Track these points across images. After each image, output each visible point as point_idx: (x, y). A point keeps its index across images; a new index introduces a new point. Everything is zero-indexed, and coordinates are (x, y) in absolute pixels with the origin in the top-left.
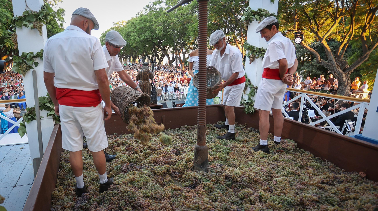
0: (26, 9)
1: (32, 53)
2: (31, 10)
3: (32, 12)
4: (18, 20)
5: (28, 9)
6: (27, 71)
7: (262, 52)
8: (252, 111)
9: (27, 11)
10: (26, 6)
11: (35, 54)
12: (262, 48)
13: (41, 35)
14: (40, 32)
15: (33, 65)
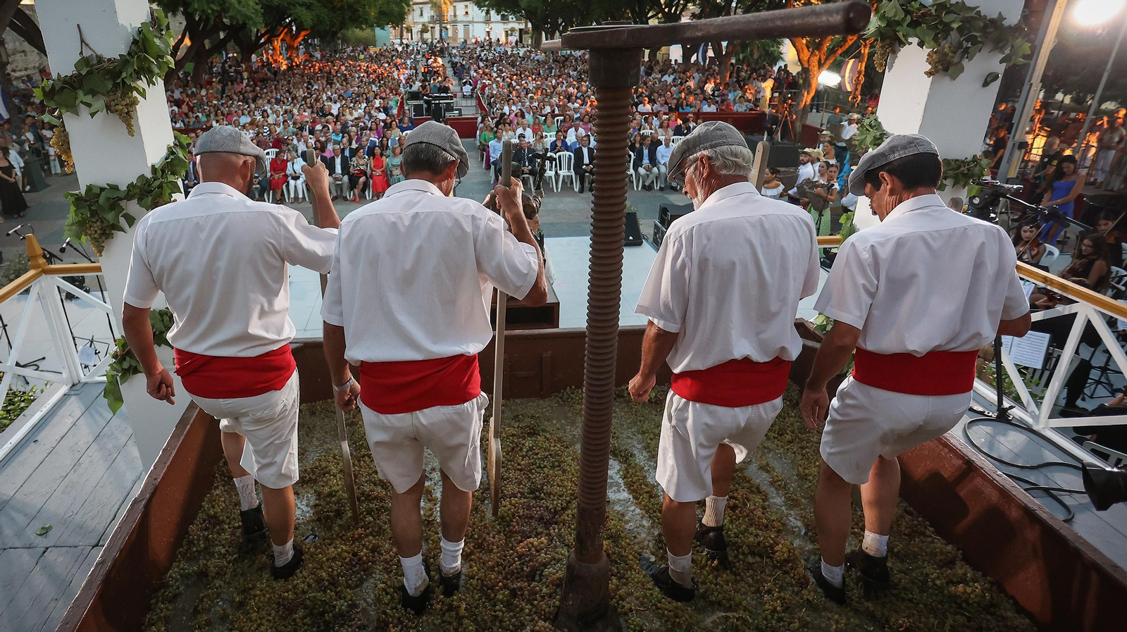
0: (81, 53)
1: (114, 188)
2: (97, 56)
3: (100, 59)
4: (62, 89)
5: (87, 53)
6: (107, 238)
9: (87, 58)
10: (82, 41)
11: (123, 188)
13: (131, 133)
14: (129, 126)
15: (122, 221)
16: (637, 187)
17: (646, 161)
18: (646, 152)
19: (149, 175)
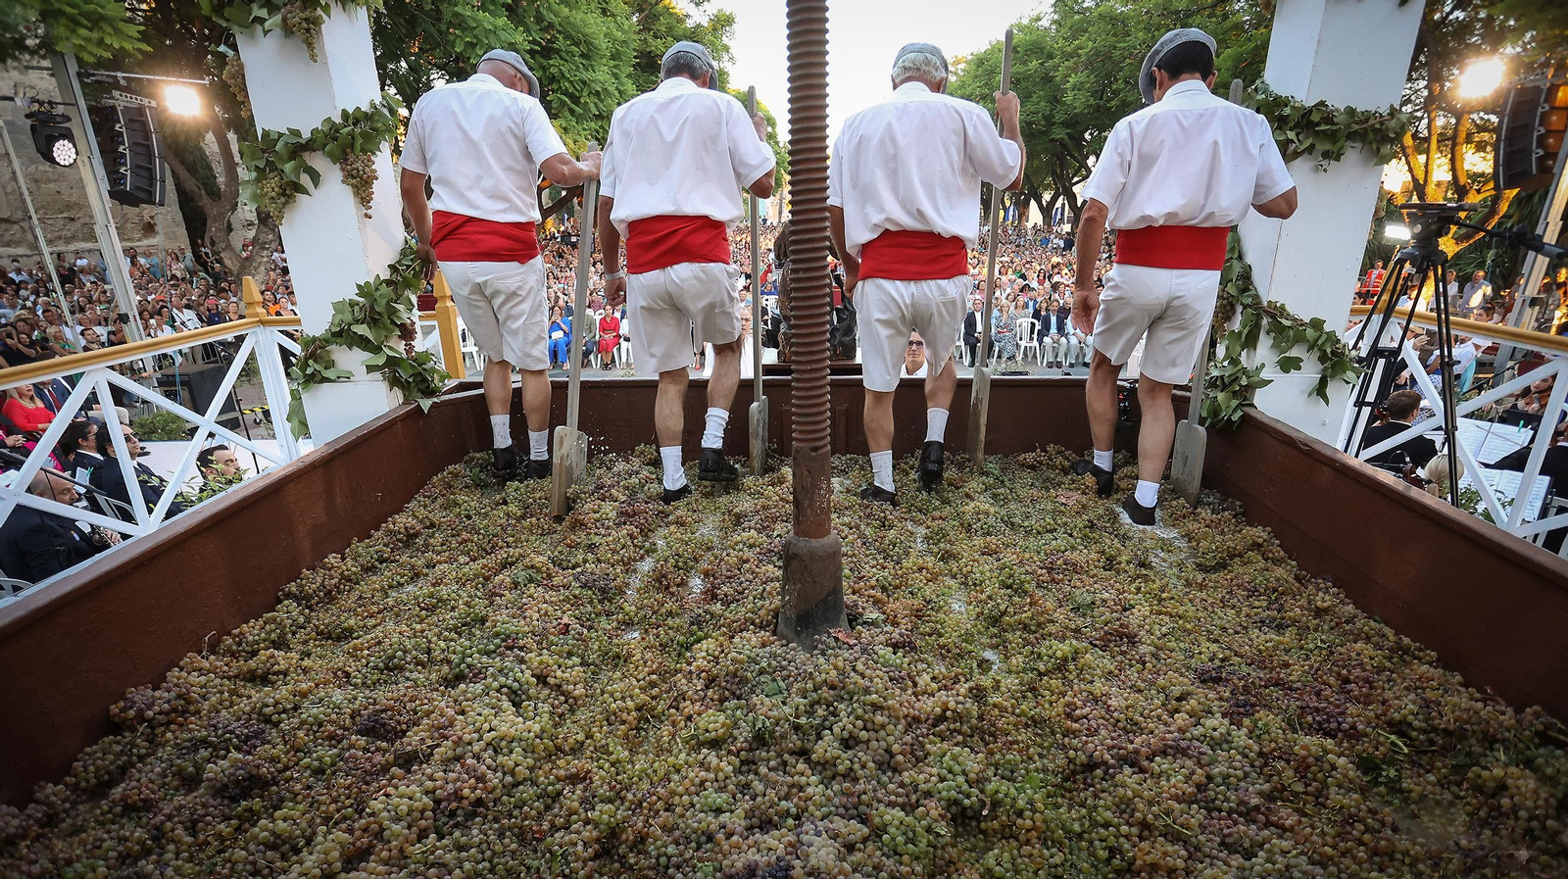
1: (296, 133)
6: (287, 202)
7: (1318, 124)
8: (1229, 419)
11: (306, 135)
12: (1322, 103)
13: (313, 58)
14: (310, 45)
15: (305, 180)
16: (1042, 363)
17: (1053, 330)
18: (1053, 319)
19: (338, 120)
